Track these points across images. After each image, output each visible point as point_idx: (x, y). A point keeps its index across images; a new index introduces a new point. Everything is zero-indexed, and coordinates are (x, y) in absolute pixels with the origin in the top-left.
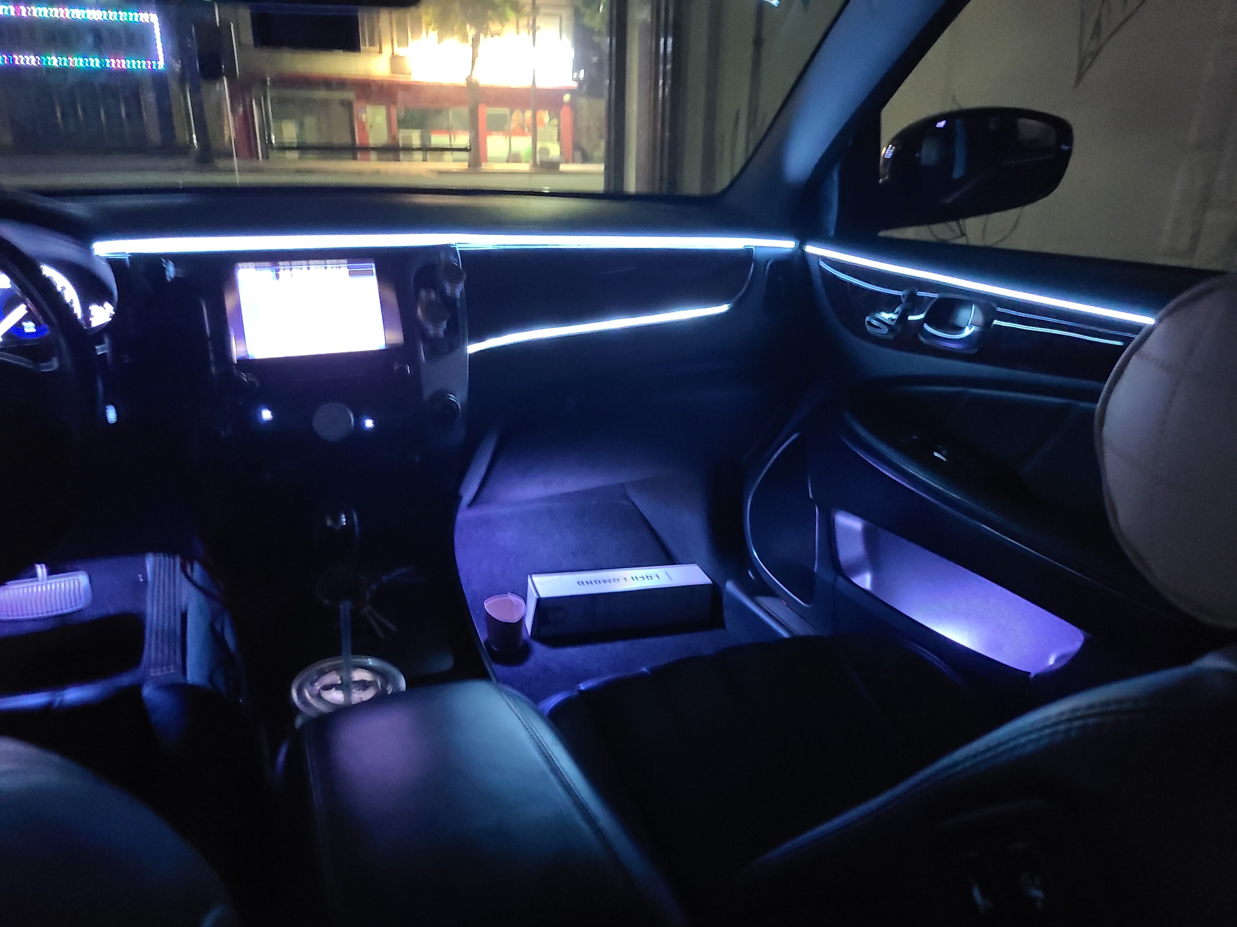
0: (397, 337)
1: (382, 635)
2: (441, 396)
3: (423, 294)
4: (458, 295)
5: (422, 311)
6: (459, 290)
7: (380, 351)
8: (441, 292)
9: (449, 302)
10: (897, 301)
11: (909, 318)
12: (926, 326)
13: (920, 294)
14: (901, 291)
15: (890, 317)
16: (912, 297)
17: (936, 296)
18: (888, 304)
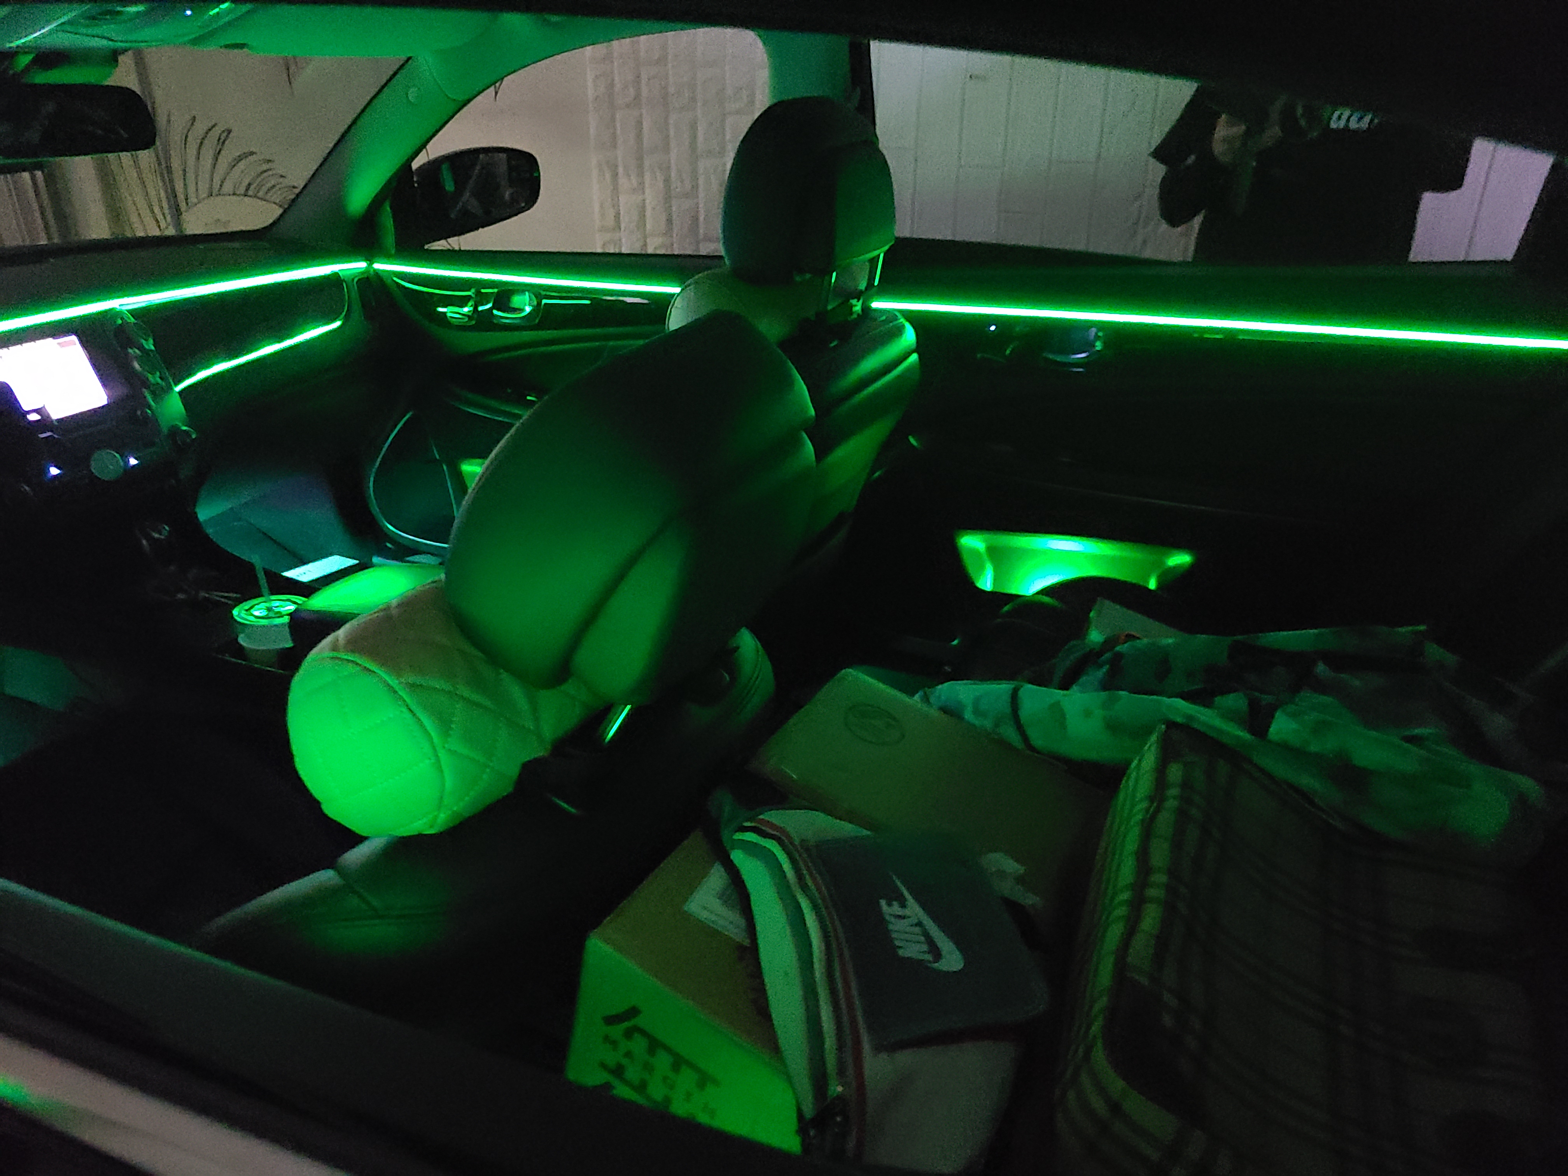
2: (175, 428)
3: (130, 350)
4: (152, 348)
5: (139, 364)
7: (103, 406)
9: (151, 354)
10: (468, 298)
11: (480, 308)
12: (495, 312)
13: (483, 291)
14: (469, 290)
15: (466, 310)
16: (478, 293)
17: (496, 290)
18: (462, 302)
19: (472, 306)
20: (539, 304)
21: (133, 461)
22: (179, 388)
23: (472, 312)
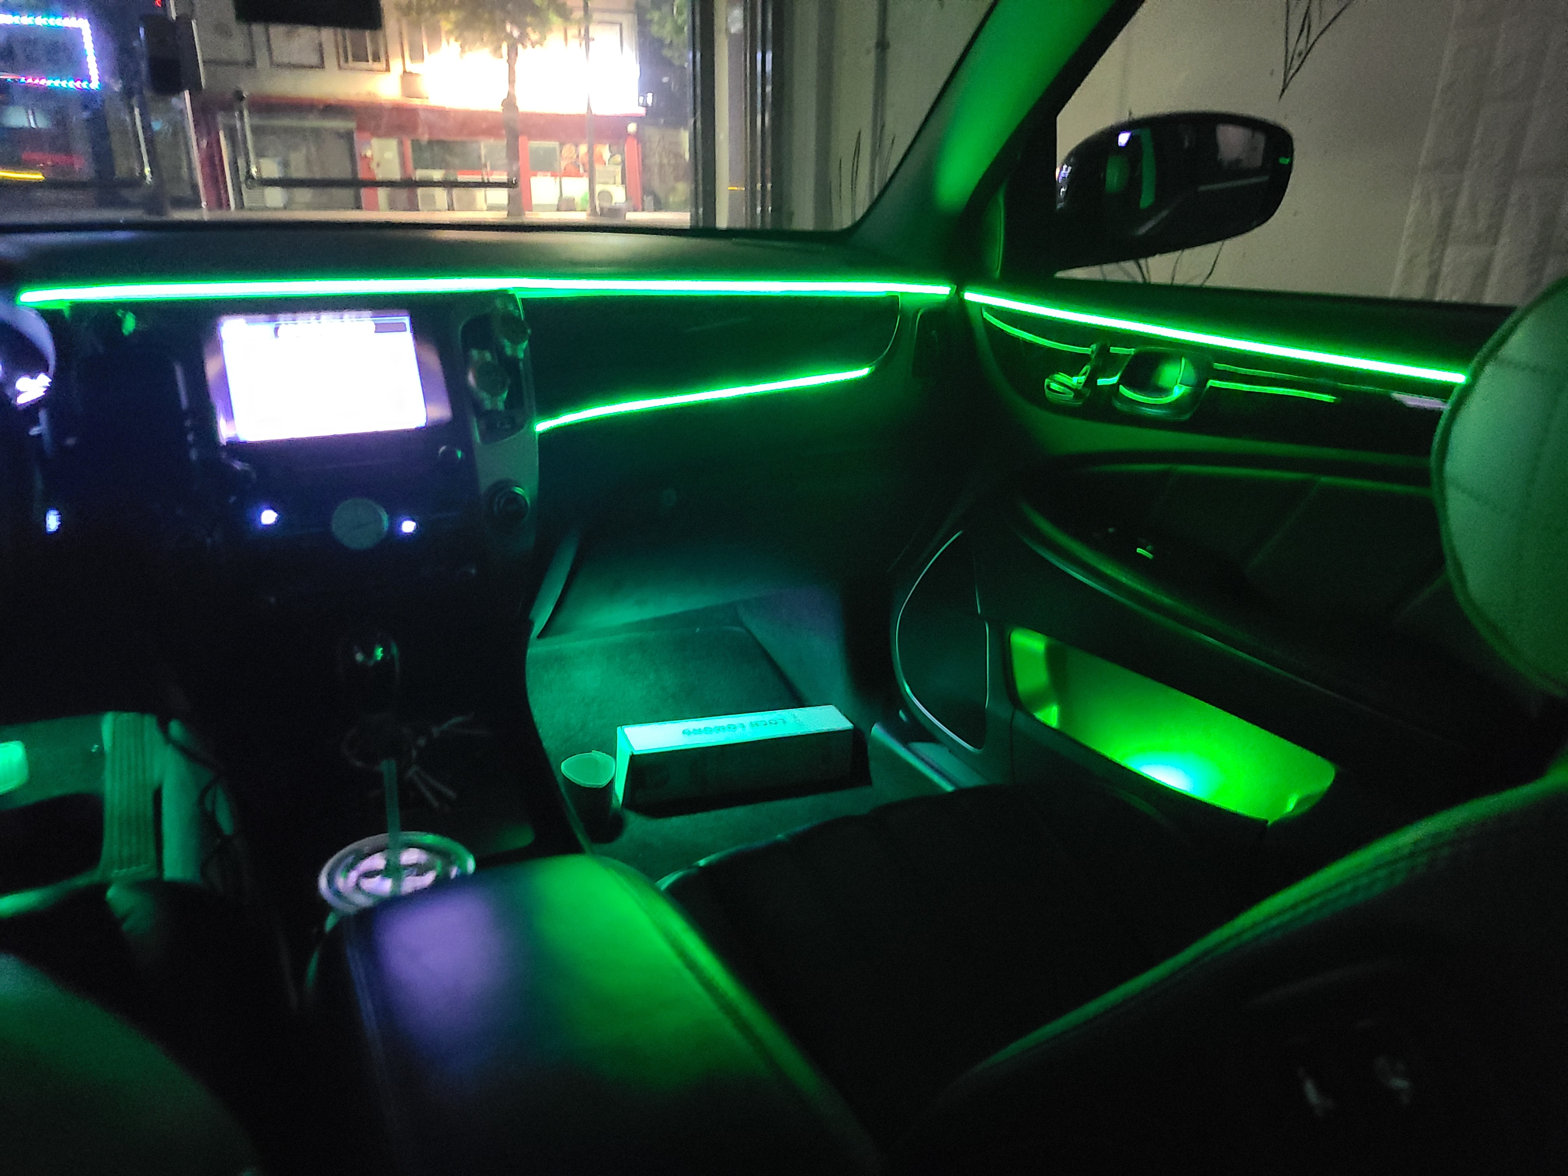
0: (442, 412)
1: (436, 804)
2: (503, 488)
3: (475, 353)
4: (521, 355)
5: (475, 377)
6: (521, 350)
7: (418, 430)
8: (499, 352)
9: (511, 364)
10: (1083, 359)
11: (1101, 382)
12: (1123, 389)
13: (1113, 350)
14: (1089, 347)
15: (1077, 381)
16: (1103, 352)
17: (1132, 351)
18: (1073, 364)
19: (1084, 374)
20: (1201, 383)
21: (408, 527)
22: (542, 426)
23: (1082, 385)
